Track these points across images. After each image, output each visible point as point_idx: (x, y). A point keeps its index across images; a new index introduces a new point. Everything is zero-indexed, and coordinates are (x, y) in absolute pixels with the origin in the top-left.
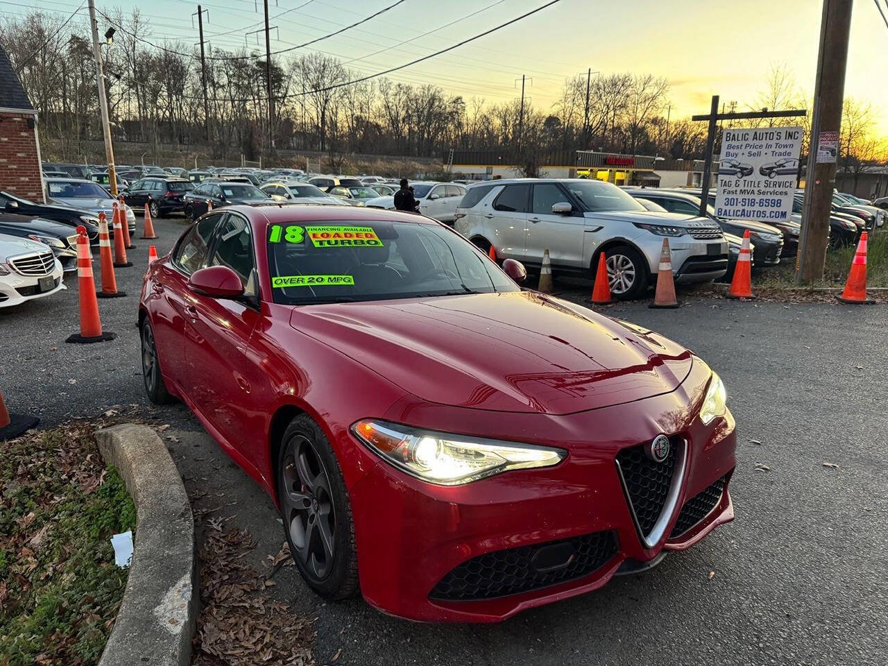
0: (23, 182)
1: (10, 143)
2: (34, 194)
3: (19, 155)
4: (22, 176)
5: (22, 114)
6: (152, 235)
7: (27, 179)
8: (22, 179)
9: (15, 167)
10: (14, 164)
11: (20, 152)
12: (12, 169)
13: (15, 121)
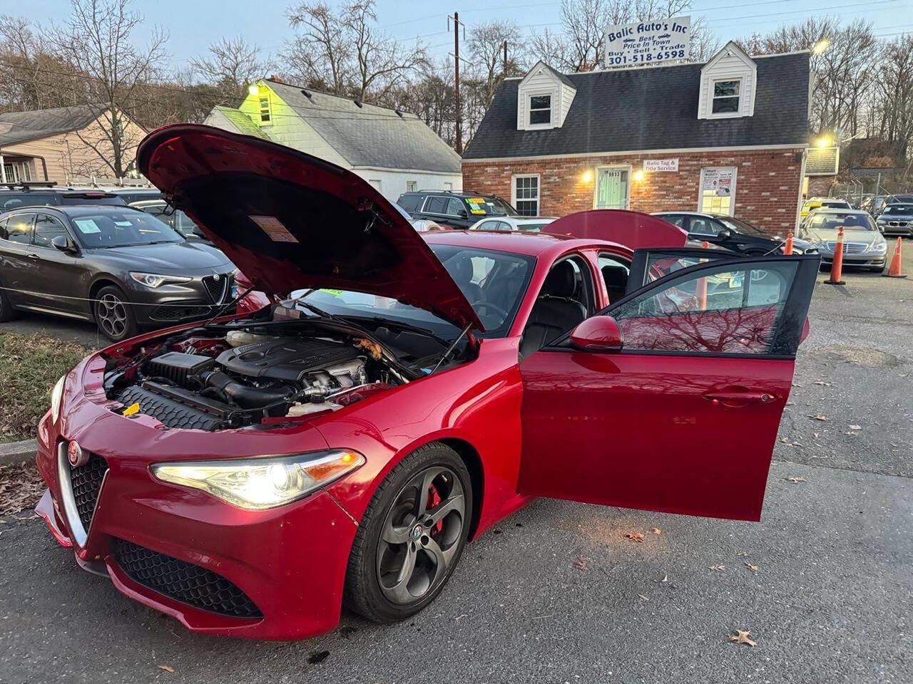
0: (779, 213)
1: (777, 177)
2: (787, 225)
3: (782, 188)
4: (780, 208)
5: (793, 149)
6: (898, 272)
7: (784, 210)
8: (779, 210)
9: (776, 199)
10: (775, 197)
11: (783, 186)
12: (772, 202)
13: (785, 156)
